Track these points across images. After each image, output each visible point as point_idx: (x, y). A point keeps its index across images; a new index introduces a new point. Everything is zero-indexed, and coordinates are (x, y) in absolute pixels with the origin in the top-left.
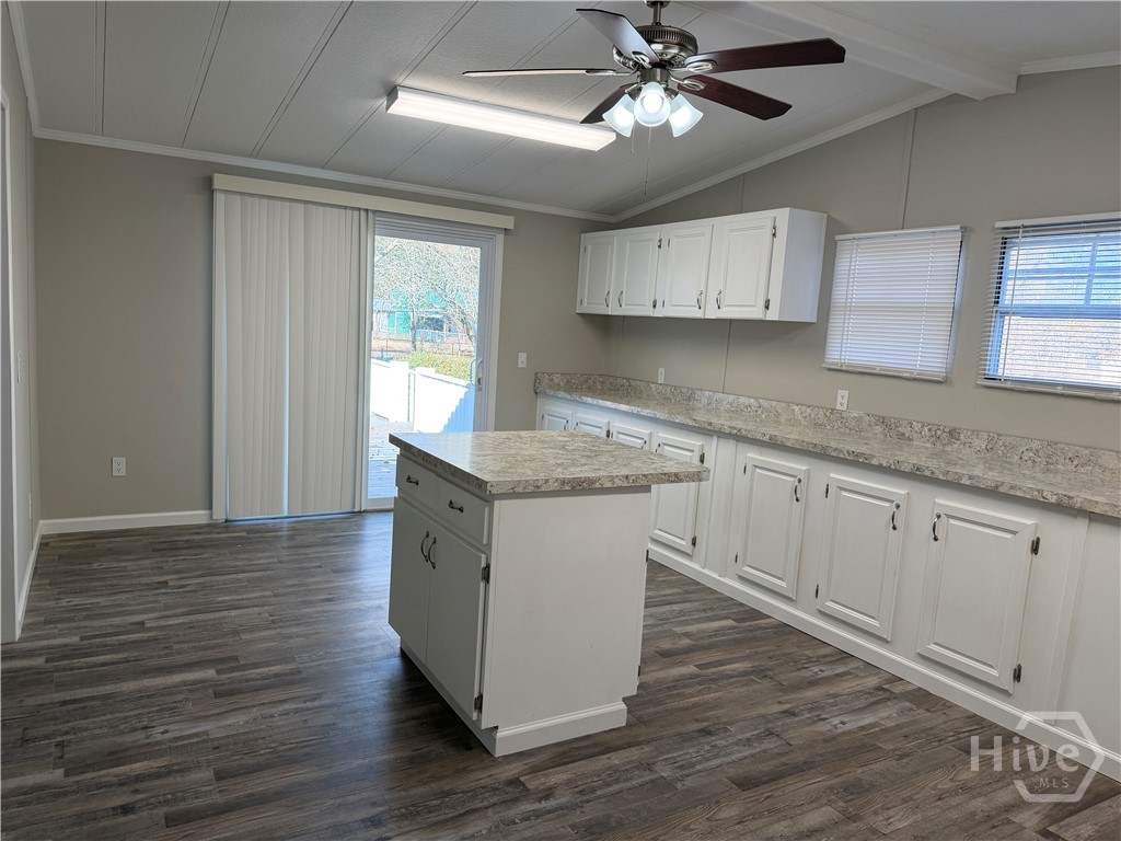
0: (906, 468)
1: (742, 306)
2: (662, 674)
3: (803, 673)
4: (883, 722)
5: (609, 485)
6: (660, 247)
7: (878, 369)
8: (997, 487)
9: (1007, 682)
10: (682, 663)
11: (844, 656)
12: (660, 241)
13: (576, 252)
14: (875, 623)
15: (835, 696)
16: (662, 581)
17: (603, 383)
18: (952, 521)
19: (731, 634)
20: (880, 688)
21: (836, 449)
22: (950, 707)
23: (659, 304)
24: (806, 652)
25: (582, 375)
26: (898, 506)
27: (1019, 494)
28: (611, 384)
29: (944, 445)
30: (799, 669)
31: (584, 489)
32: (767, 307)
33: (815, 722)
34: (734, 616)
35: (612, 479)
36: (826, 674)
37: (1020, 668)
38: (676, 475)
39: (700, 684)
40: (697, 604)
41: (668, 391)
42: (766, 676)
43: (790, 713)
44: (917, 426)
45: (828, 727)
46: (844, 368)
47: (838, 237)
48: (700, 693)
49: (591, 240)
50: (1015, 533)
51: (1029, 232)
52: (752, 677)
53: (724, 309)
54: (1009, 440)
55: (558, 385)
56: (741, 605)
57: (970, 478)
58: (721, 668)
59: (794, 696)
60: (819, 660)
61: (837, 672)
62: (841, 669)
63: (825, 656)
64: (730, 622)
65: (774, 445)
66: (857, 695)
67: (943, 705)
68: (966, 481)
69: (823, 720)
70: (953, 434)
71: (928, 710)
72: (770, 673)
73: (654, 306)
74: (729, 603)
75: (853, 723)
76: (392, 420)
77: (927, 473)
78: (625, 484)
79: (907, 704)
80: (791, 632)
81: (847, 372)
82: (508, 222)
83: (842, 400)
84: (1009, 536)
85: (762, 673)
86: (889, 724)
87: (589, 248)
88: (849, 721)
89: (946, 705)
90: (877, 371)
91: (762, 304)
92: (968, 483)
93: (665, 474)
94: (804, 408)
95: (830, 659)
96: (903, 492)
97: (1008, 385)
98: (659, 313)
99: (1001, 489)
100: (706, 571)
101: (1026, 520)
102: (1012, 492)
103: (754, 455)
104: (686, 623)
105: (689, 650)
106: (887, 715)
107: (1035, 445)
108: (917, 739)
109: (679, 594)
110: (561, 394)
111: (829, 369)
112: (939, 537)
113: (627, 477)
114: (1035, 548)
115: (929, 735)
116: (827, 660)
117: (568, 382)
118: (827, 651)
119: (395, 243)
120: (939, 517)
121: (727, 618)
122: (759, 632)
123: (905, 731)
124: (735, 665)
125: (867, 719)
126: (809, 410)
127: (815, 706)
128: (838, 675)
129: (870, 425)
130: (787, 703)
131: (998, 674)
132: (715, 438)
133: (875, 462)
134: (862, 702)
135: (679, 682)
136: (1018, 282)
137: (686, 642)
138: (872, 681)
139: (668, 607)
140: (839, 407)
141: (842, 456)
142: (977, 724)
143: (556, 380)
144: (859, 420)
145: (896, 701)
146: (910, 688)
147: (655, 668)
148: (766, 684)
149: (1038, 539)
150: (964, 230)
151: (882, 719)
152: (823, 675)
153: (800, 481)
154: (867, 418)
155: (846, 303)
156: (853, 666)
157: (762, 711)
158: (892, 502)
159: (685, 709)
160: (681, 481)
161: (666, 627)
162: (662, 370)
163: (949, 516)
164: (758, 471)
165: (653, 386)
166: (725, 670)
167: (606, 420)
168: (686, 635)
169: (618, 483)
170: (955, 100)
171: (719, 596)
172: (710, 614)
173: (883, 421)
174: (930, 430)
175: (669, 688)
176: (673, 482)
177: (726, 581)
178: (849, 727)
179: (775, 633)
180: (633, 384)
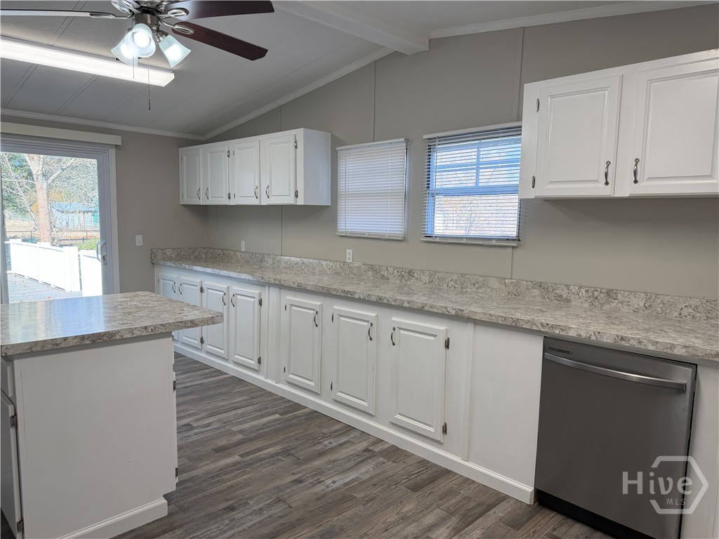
0: (374, 299)
1: (281, 196)
2: (211, 467)
3: (319, 447)
4: (362, 477)
5: (129, 336)
6: (228, 156)
7: (367, 234)
8: (423, 307)
9: (439, 436)
10: (230, 455)
11: (349, 429)
12: (229, 152)
13: (176, 162)
14: (365, 404)
15: (334, 461)
16: (237, 392)
17: (206, 253)
18: (402, 332)
19: (274, 425)
20: (367, 450)
21: (335, 290)
22: (409, 456)
23: (232, 196)
24: (323, 431)
25: (189, 248)
26: (372, 324)
27: (435, 310)
28: (211, 253)
29: (406, 281)
30: (315, 445)
31: (105, 341)
32: (297, 196)
33: (314, 485)
34: (280, 411)
35: (131, 331)
36: (333, 445)
37: (445, 425)
38: (192, 321)
39: (238, 470)
40: (256, 406)
41: (248, 257)
42: (289, 454)
43: (299, 481)
44: (391, 270)
45: (323, 487)
46: (348, 235)
47: (338, 148)
48: (236, 477)
49: (185, 152)
50: (435, 336)
51: (441, 141)
52: (280, 457)
53: (272, 198)
54: (440, 275)
55: (171, 257)
56: (289, 401)
57: (409, 302)
58: (258, 454)
59: (305, 467)
60: (331, 435)
61: (341, 442)
62: (344, 439)
63: (336, 431)
64: (277, 416)
65: (301, 289)
66: (348, 458)
67: (405, 456)
68: (406, 305)
69: (320, 482)
70: (411, 273)
71: (394, 462)
72: (293, 451)
73: (229, 198)
74: (281, 401)
75: (341, 480)
76: (67, 290)
77: (385, 301)
78: (145, 334)
79: (382, 459)
80: (318, 417)
81: (350, 237)
82: (117, 140)
83: (349, 255)
84: (432, 338)
85: (286, 452)
86: (366, 477)
87: (185, 157)
88: (339, 480)
89: (407, 455)
90: (366, 236)
91: (293, 194)
92: (408, 305)
93: (181, 322)
94: (328, 262)
95: (339, 433)
96: (374, 315)
97: (437, 240)
98: (232, 202)
99: (426, 308)
100: (268, 381)
101: (440, 327)
102: (431, 310)
103: (290, 297)
104: (241, 423)
105: (240, 443)
106: (366, 471)
107: (455, 277)
108: (382, 485)
109: (246, 400)
110: (169, 263)
111: (341, 236)
112: (395, 343)
113: (146, 328)
114: (447, 346)
115: (391, 481)
116: (336, 434)
117: (178, 254)
118: (337, 427)
119: (72, 160)
120: (394, 329)
121: (275, 413)
122: (294, 421)
123: (375, 481)
124: (269, 450)
125: (352, 476)
126: (331, 264)
127: (319, 472)
128: (341, 445)
129: (365, 271)
130: (298, 473)
131: (433, 430)
132: (267, 287)
133: (356, 296)
134: (353, 463)
135: (223, 471)
136: (437, 174)
137: (239, 437)
138: (363, 445)
139: (234, 412)
140: (348, 261)
141: (338, 294)
142: (424, 467)
143: (168, 253)
144: (359, 268)
145: (375, 458)
146: (386, 446)
147: (207, 463)
148: (289, 460)
149: (449, 339)
150: (407, 141)
151: (362, 474)
152: (331, 446)
153: (317, 313)
154: (363, 267)
155: (345, 192)
156: (353, 435)
157: (278, 482)
158: (368, 322)
159: (220, 492)
160: (197, 325)
161: (227, 428)
162: (243, 242)
163: (400, 329)
164: (294, 308)
165: (238, 253)
166: (261, 455)
167: (199, 280)
168: (240, 432)
169: (137, 333)
170: (396, 55)
171: (275, 397)
172: (264, 412)
173: (372, 268)
174: (398, 272)
175: (213, 477)
176: (189, 327)
177: (281, 386)
178: (337, 484)
179: (306, 419)
180: (226, 252)
